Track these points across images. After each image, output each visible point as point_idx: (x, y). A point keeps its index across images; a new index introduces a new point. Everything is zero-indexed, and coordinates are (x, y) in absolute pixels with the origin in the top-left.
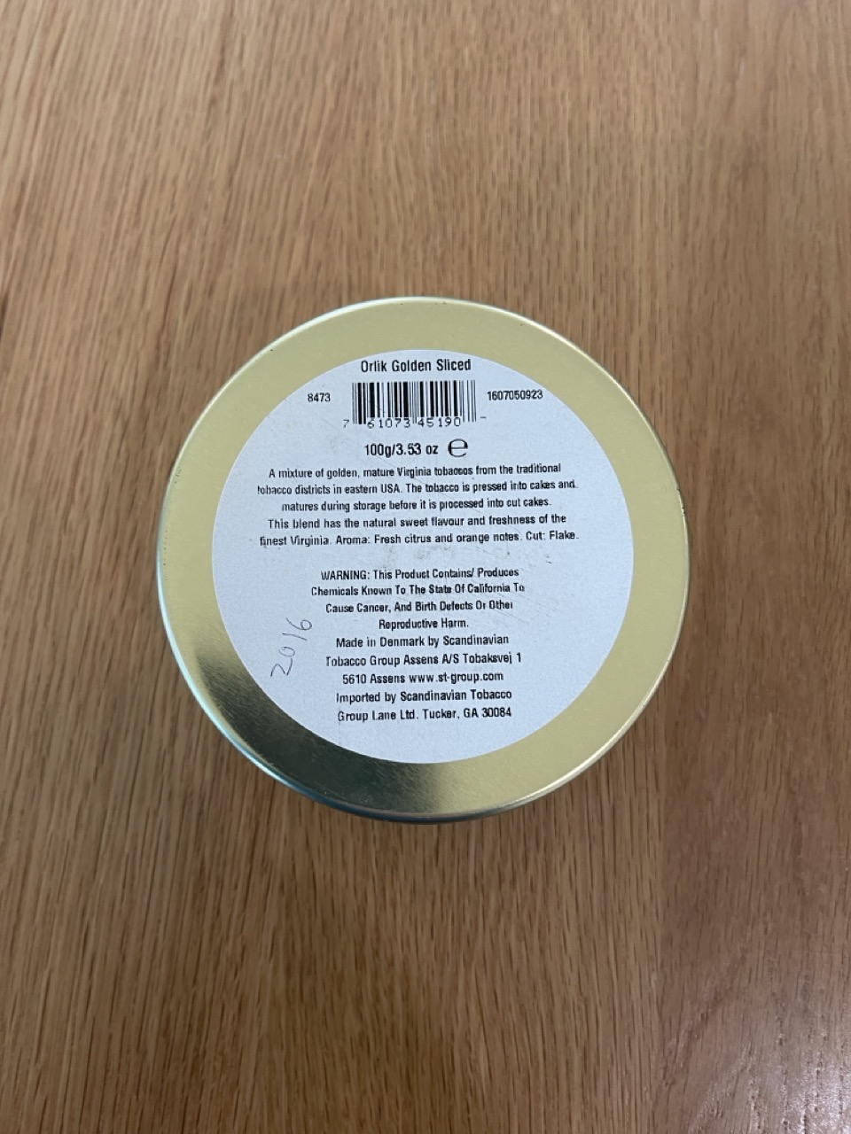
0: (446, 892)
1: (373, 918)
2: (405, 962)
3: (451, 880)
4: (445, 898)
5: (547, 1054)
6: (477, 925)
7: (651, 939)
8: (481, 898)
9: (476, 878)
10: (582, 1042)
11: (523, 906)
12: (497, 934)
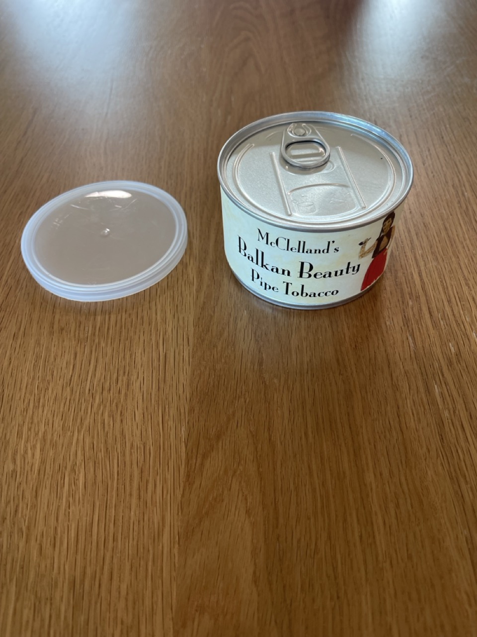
0: (72, 398)
1: (31, 413)
2: (45, 432)
3: (76, 392)
4: (72, 401)
5: (119, 472)
6: (87, 412)
7: (182, 411)
8: (91, 399)
9: (89, 390)
10: (140, 465)
11: (113, 402)
12: (98, 415)
